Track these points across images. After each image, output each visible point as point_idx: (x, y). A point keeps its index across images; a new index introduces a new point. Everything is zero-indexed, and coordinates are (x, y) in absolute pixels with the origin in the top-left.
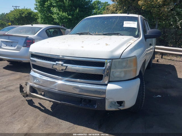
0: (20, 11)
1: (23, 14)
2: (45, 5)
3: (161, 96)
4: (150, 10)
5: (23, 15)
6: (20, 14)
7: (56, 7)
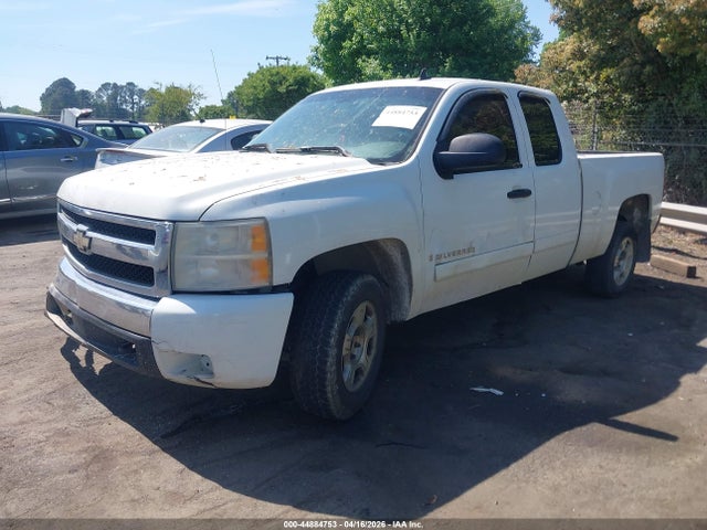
0: (272, 75)
1: (281, 84)
2: (342, 48)
3: (501, 393)
4: (693, 56)
5: (282, 89)
6: (273, 84)
7: (377, 53)
